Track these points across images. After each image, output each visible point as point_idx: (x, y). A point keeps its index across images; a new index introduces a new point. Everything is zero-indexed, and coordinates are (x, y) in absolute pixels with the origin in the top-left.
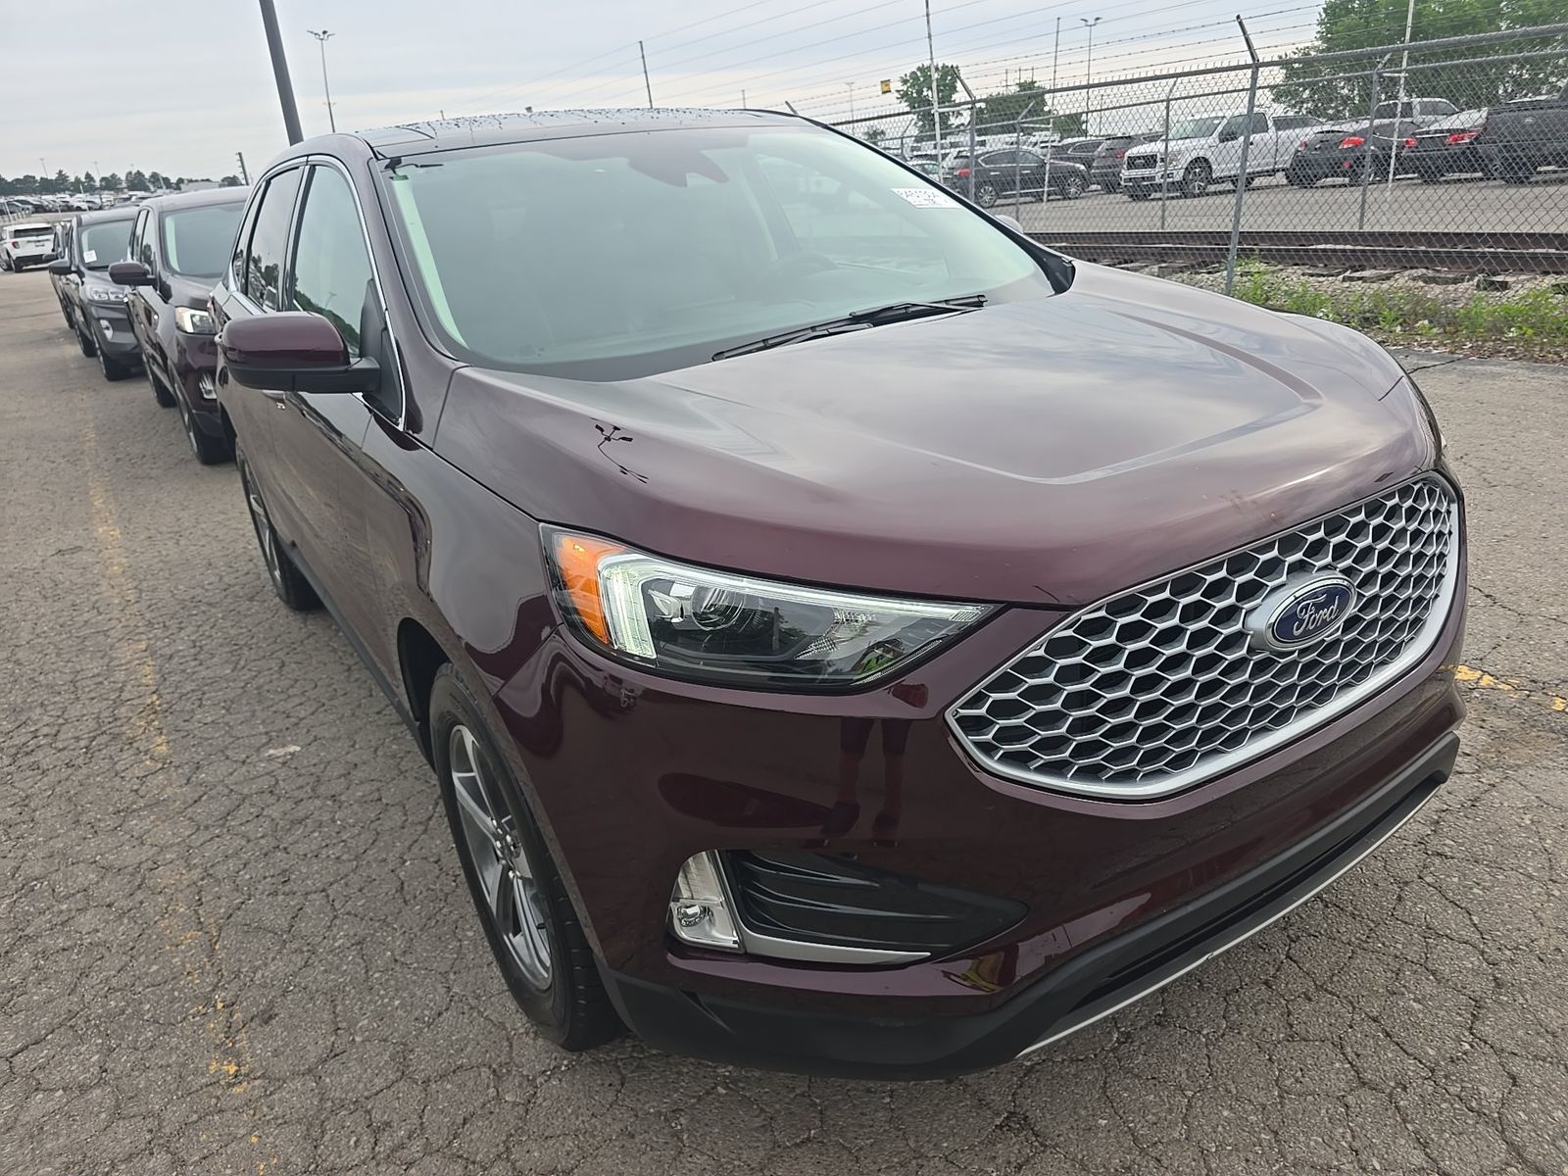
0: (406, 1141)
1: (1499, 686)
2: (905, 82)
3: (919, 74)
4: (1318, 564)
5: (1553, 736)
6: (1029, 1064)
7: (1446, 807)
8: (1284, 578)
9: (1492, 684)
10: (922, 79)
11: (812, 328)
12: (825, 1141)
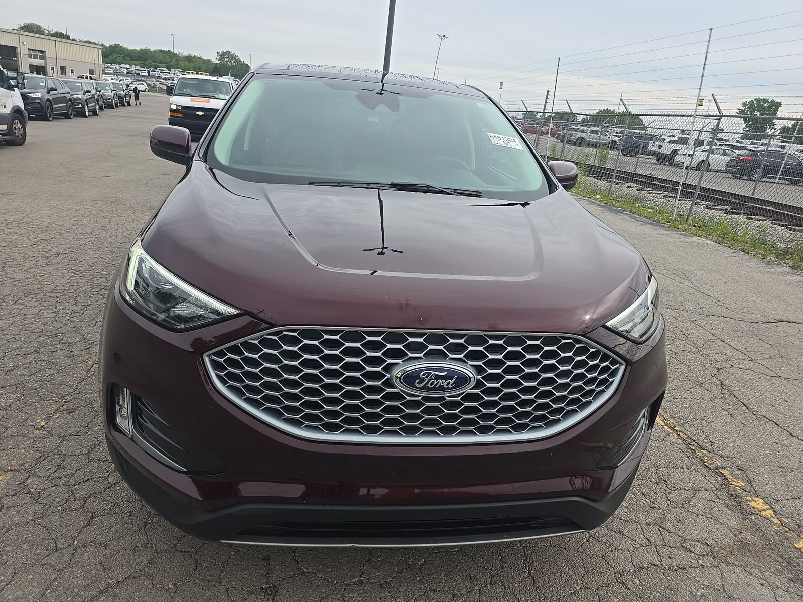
0: (63, 476)
1: (773, 519)
2: (744, 105)
3: (755, 102)
4: (451, 356)
5: (780, 559)
6: (305, 571)
7: (659, 563)
8: (421, 355)
9: (769, 516)
10: (756, 106)
11: (367, 183)
12: (192, 556)
